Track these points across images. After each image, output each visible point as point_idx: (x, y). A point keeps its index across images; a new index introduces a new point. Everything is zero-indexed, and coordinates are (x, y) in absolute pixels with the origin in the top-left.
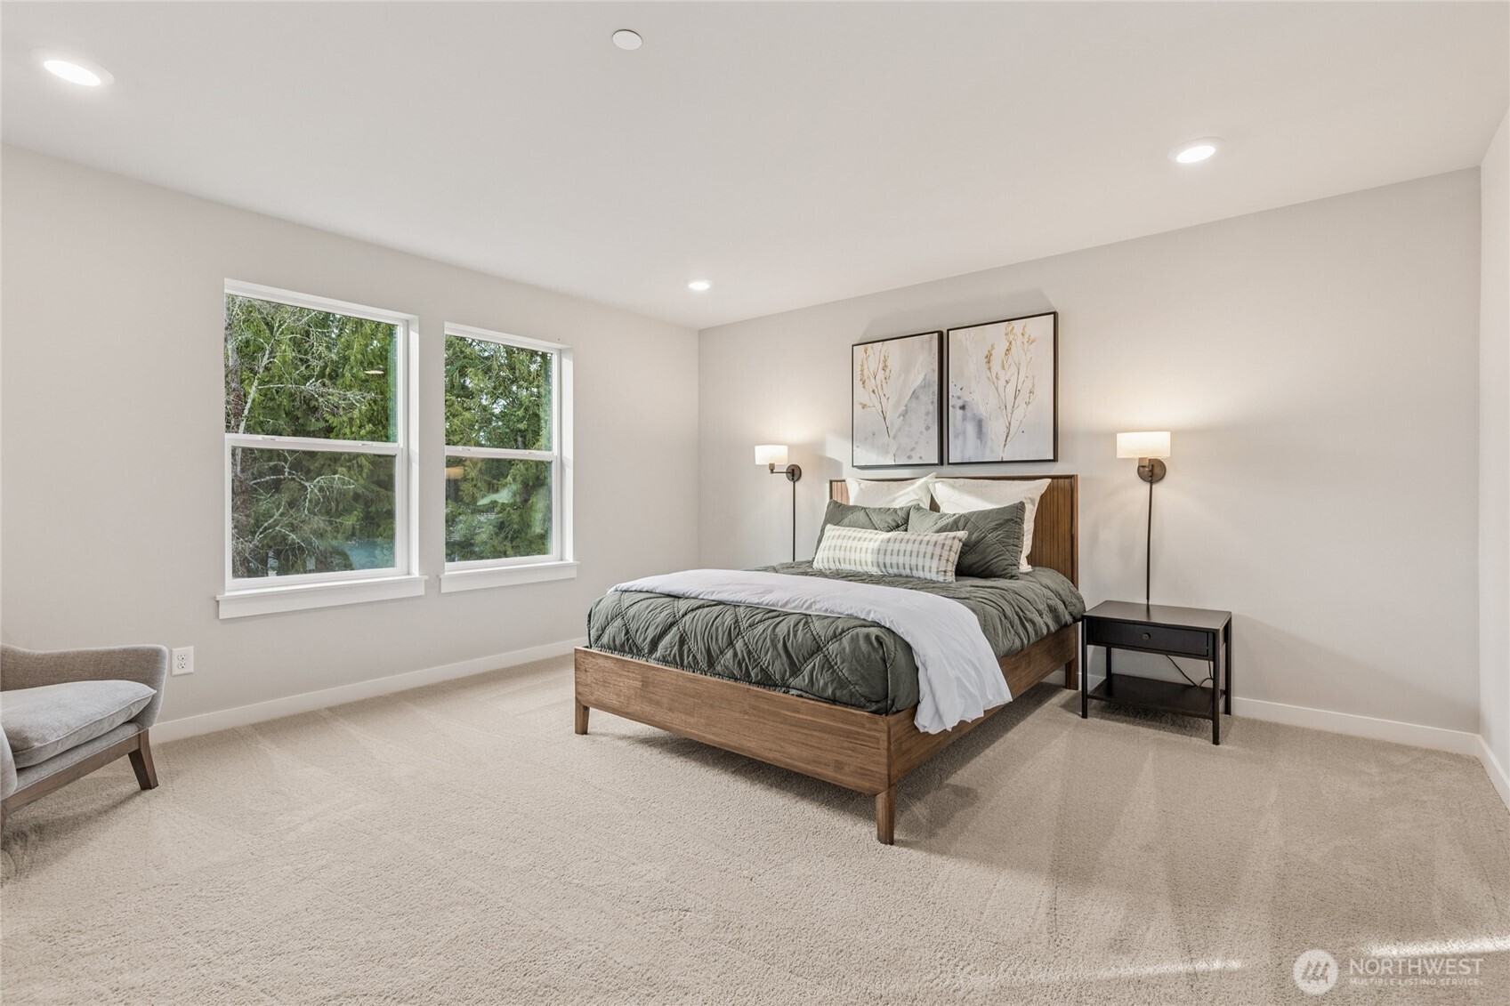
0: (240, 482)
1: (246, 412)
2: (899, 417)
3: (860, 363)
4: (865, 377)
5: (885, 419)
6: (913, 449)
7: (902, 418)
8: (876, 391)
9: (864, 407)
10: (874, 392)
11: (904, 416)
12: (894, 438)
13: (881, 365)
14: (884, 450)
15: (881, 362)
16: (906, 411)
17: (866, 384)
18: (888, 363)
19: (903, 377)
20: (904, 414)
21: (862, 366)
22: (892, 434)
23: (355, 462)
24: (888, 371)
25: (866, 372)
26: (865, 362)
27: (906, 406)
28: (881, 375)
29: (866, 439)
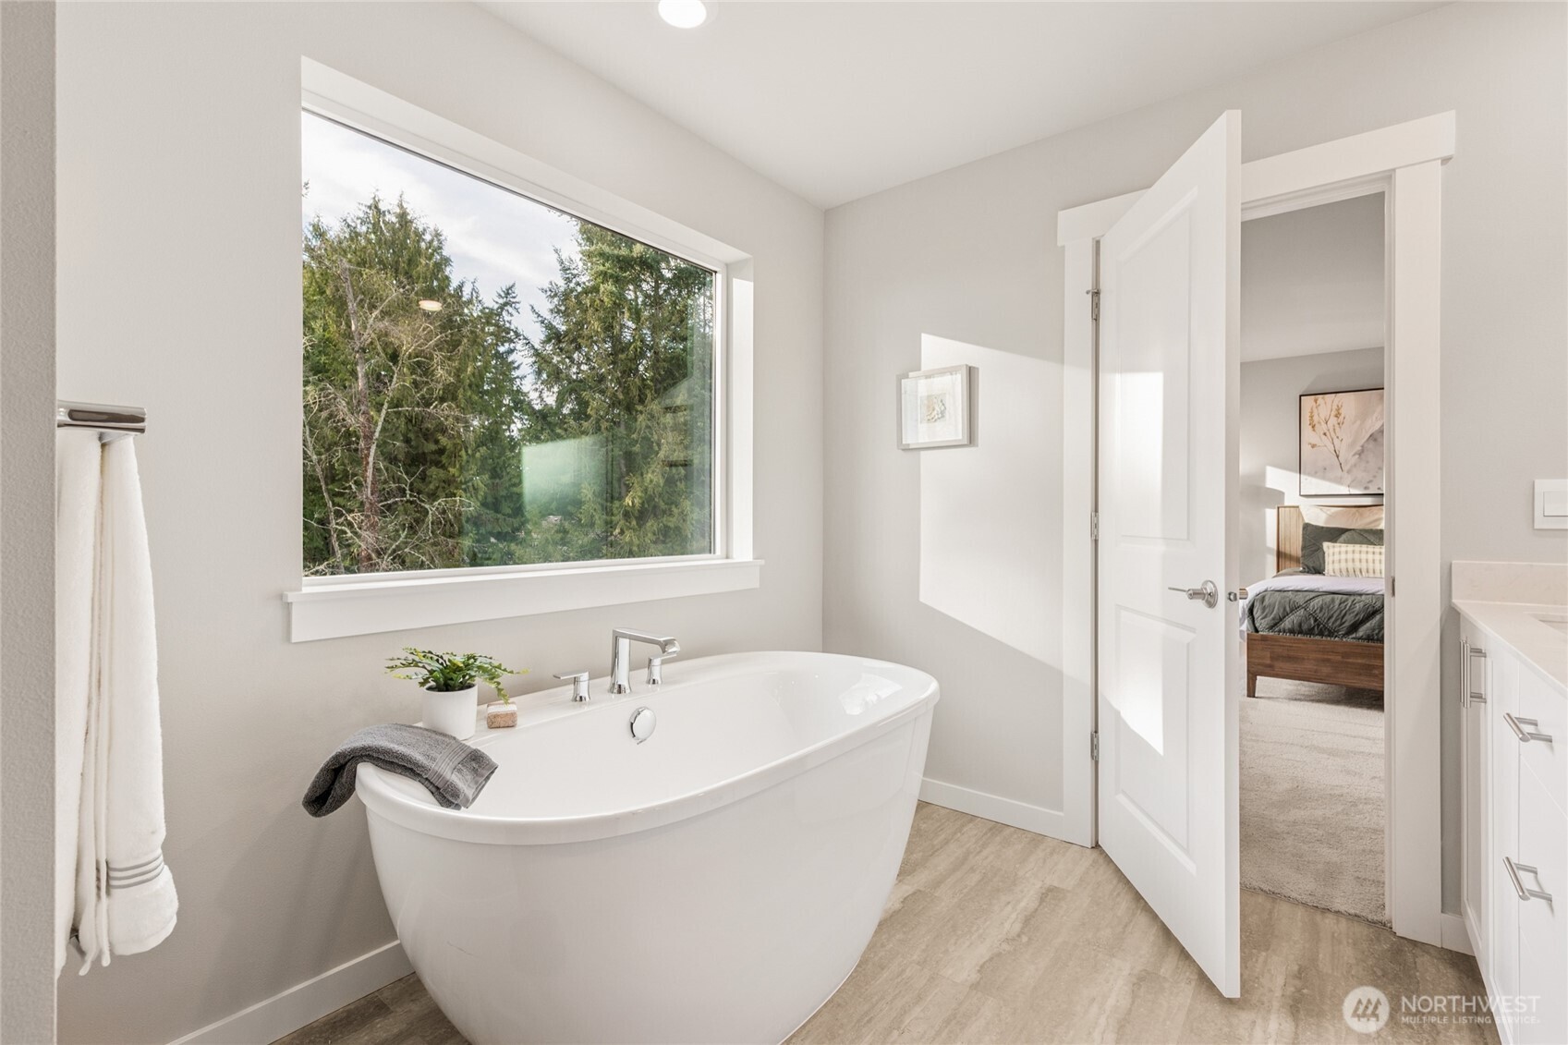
0: (371, 504)
1: (377, 435)
2: (1354, 455)
3: (1309, 410)
4: (1316, 422)
5: (1338, 457)
6: (1370, 482)
7: (1357, 456)
8: (1328, 434)
9: (1313, 446)
10: (1325, 434)
11: (1360, 455)
12: (1348, 472)
13: (1334, 413)
14: (1339, 481)
15: (1334, 410)
16: (1363, 451)
17: (1316, 428)
18: (1342, 411)
19: (1358, 422)
20: (1360, 453)
21: (1312, 413)
22: (1345, 468)
23: (470, 484)
24: (1341, 418)
25: (1316, 418)
26: (1315, 410)
27: (1362, 446)
28: (1333, 421)
29: (1316, 473)
